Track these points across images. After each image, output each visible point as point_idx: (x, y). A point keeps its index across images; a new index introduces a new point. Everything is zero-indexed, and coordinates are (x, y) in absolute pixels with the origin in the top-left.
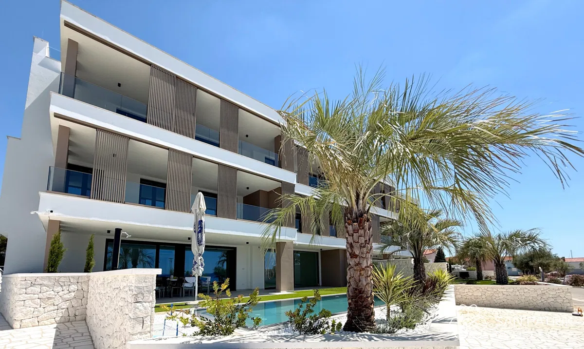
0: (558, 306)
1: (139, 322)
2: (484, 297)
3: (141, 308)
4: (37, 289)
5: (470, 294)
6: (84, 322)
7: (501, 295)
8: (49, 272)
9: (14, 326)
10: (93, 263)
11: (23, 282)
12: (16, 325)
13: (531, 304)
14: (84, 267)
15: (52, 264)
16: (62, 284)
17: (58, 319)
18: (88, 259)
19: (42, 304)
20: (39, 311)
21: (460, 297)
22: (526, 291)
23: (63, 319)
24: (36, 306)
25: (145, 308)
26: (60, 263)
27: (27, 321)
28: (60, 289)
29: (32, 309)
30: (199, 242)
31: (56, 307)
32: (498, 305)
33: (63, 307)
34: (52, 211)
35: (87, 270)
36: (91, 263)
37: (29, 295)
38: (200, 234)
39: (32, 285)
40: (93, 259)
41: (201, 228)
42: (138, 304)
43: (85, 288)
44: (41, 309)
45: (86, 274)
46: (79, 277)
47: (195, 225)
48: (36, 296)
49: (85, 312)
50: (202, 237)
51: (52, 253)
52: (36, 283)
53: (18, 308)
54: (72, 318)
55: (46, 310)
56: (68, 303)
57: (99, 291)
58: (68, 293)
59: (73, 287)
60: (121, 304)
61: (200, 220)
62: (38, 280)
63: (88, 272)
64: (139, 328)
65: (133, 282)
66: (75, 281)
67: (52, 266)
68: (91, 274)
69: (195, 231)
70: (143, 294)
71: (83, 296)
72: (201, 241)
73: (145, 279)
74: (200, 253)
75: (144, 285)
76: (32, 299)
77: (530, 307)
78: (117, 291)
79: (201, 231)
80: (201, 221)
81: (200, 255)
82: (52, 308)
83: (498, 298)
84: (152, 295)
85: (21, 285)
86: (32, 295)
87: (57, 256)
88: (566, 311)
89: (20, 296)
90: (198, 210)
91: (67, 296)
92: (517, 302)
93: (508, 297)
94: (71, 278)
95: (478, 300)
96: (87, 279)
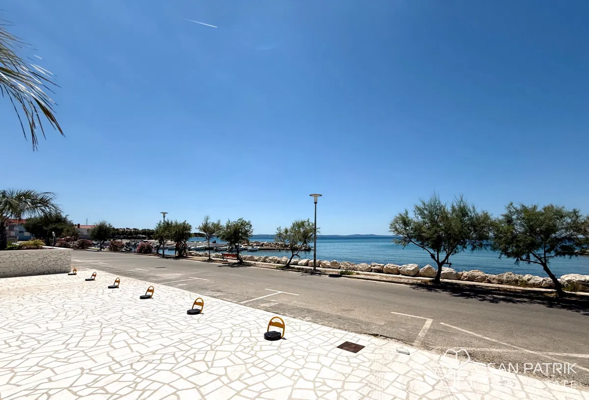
0: (58, 268)
13: (30, 270)
77: (28, 273)
88: (64, 272)
92: (12, 269)
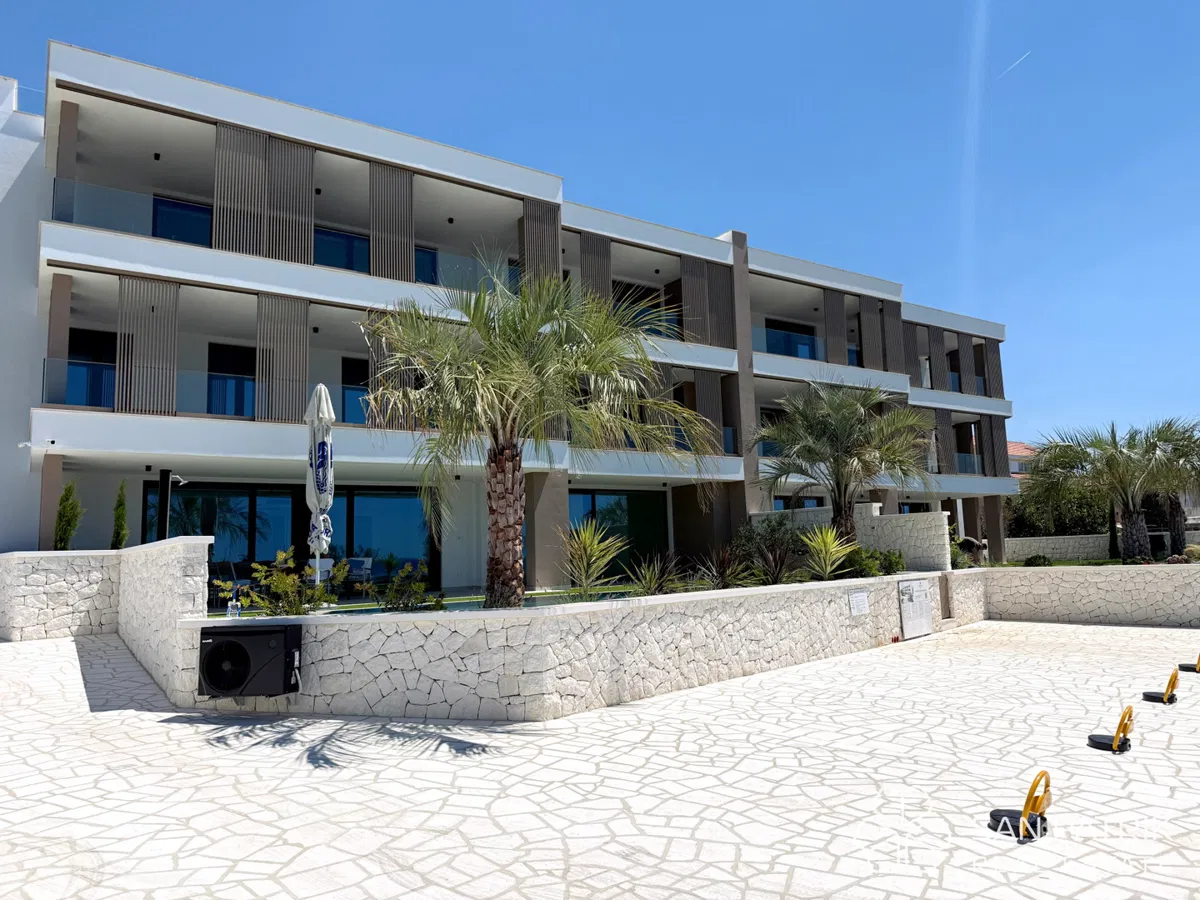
1: (188, 599)
2: (1054, 597)
3: (192, 582)
4: (40, 577)
5: (1024, 590)
6: (116, 635)
7: (1092, 590)
8: (56, 549)
9: (13, 637)
10: (126, 532)
11: (21, 567)
12: (16, 635)
13: (1160, 613)
14: (110, 539)
15: (61, 535)
16: (78, 570)
17: (74, 628)
18: (117, 525)
19: (50, 603)
20: (46, 614)
21: (1002, 599)
22: (1149, 578)
23: (82, 629)
24: (41, 606)
25: (196, 583)
26: (73, 533)
27: (31, 629)
28: (74, 578)
29: (37, 611)
30: (321, 486)
31: (70, 609)
32: (1086, 616)
33: (82, 608)
34: (53, 442)
35: (116, 545)
36: (124, 532)
37: (30, 588)
38: (321, 470)
39: (35, 570)
40: (125, 526)
41: (324, 457)
42: (188, 578)
43: (114, 577)
44: (49, 610)
45: (114, 552)
46: (104, 557)
47: (311, 453)
48: (41, 589)
49: (117, 617)
50: (325, 475)
51: (61, 516)
52: (40, 568)
53: (17, 608)
54: (96, 629)
55: (57, 612)
56: (88, 603)
57: (140, 576)
58: (88, 586)
59: (96, 575)
60: (170, 582)
61: (320, 441)
62: (42, 562)
63: (118, 548)
64: (190, 606)
65: (182, 552)
66: (98, 565)
67: (61, 540)
68: (124, 552)
69: (311, 465)
70: (193, 567)
71: (111, 590)
72: (324, 484)
73: (195, 548)
74: (324, 507)
75: (194, 555)
76: (36, 595)
77: (1158, 620)
78: (164, 568)
79: (322, 465)
80: (323, 444)
81: (323, 511)
82: (65, 609)
83: (1088, 600)
84: (204, 569)
85: (19, 570)
86: (34, 588)
87: (69, 523)
89: (19, 589)
90: (316, 422)
91: (86, 591)
92: (1128, 608)
93: (1109, 597)
94: (91, 559)
95: (1042, 605)
96: (115, 562)
